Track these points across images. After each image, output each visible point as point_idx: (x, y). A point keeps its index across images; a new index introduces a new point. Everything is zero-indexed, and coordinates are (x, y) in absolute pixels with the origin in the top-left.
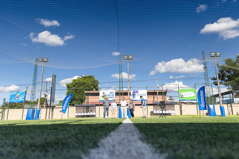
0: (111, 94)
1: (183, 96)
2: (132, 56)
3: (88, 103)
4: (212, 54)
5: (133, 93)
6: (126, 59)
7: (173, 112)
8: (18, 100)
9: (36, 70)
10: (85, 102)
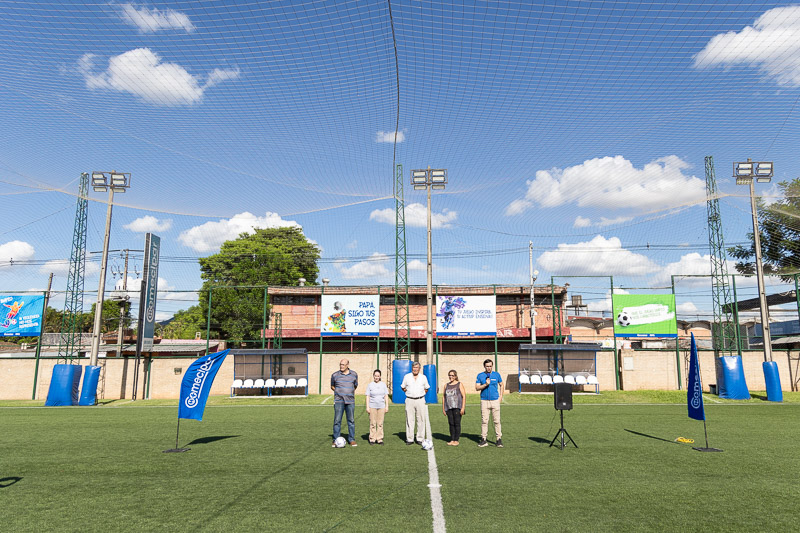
0: (364, 309)
1: (629, 320)
2: (442, 173)
3: (278, 330)
4: (741, 166)
5: (445, 305)
6: (420, 184)
7: (592, 379)
8: (17, 325)
9: (82, 219)
10: (267, 327)
